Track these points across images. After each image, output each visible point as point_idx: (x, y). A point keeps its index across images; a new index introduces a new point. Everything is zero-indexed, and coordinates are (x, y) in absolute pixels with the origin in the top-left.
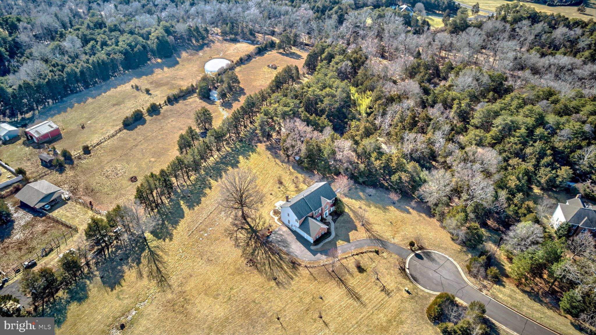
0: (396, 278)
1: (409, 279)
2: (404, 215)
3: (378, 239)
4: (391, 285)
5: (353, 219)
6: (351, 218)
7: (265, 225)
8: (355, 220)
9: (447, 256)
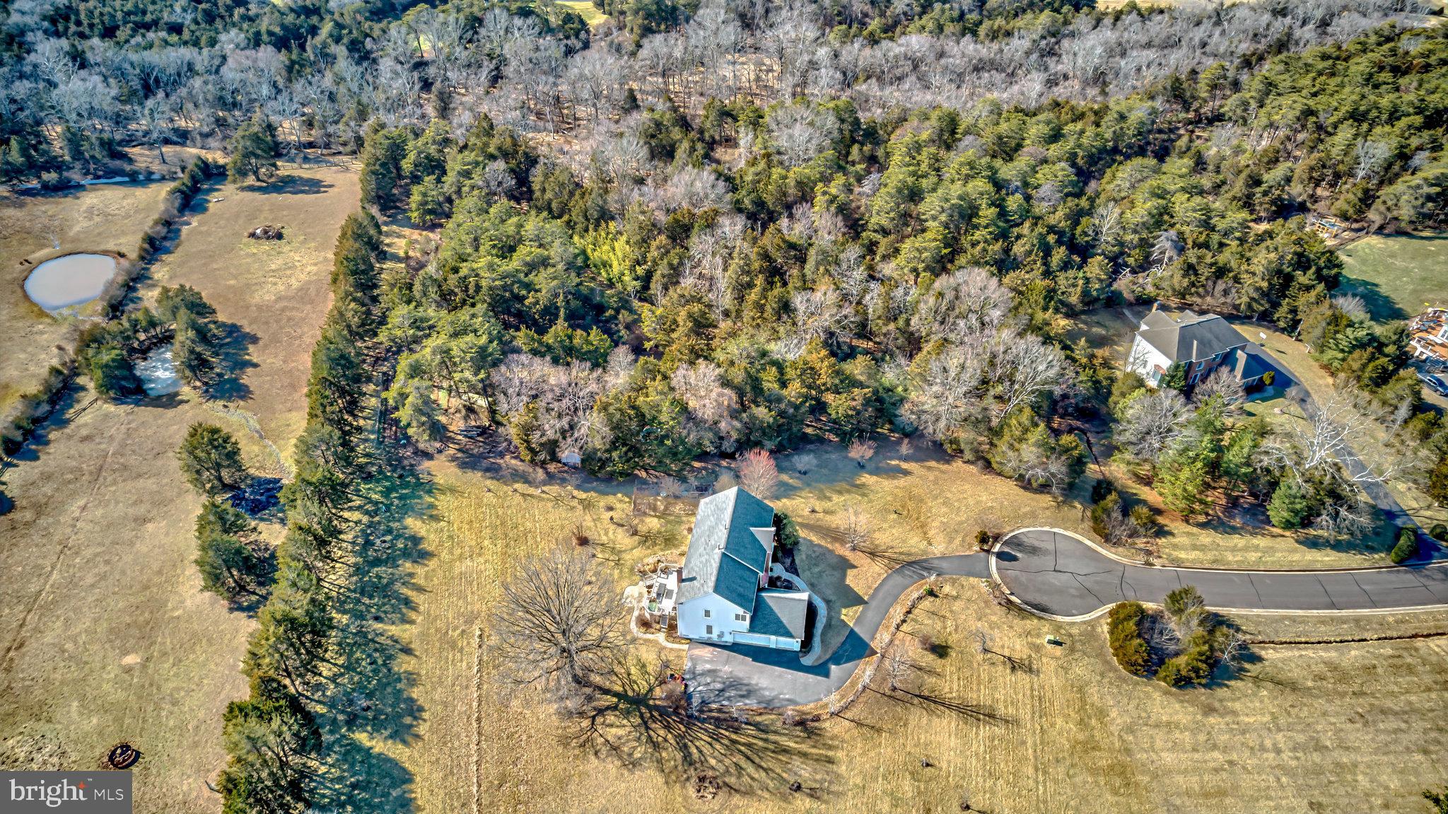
0: (1011, 627)
1: (1033, 614)
2: (902, 482)
3: (910, 564)
4: (1019, 649)
5: (823, 543)
6: (819, 546)
7: (650, 669)
8: (829, 546)
9: (1047, 529)
